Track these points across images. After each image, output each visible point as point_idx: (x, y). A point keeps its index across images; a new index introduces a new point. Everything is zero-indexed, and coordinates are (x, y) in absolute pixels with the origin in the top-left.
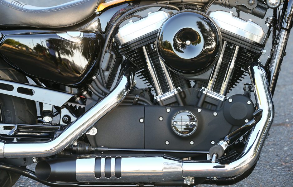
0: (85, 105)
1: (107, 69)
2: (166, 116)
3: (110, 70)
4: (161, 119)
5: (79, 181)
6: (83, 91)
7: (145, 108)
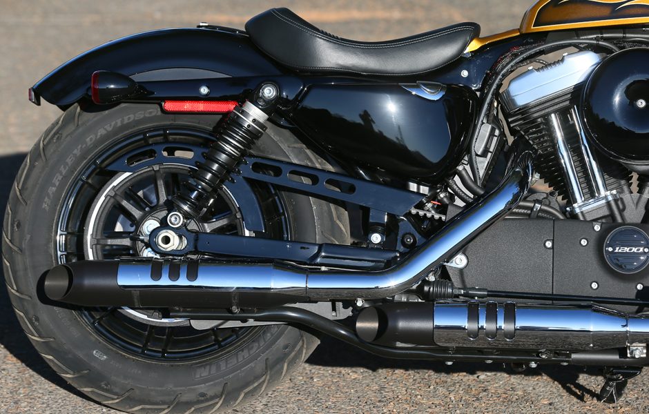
0: (445, 214)
1: (484, 154)
2: (593, 239)
3: (489, 155)
4: (584, 242)
5: (438, 344)
6: (438, 191)
7: (555, 222)
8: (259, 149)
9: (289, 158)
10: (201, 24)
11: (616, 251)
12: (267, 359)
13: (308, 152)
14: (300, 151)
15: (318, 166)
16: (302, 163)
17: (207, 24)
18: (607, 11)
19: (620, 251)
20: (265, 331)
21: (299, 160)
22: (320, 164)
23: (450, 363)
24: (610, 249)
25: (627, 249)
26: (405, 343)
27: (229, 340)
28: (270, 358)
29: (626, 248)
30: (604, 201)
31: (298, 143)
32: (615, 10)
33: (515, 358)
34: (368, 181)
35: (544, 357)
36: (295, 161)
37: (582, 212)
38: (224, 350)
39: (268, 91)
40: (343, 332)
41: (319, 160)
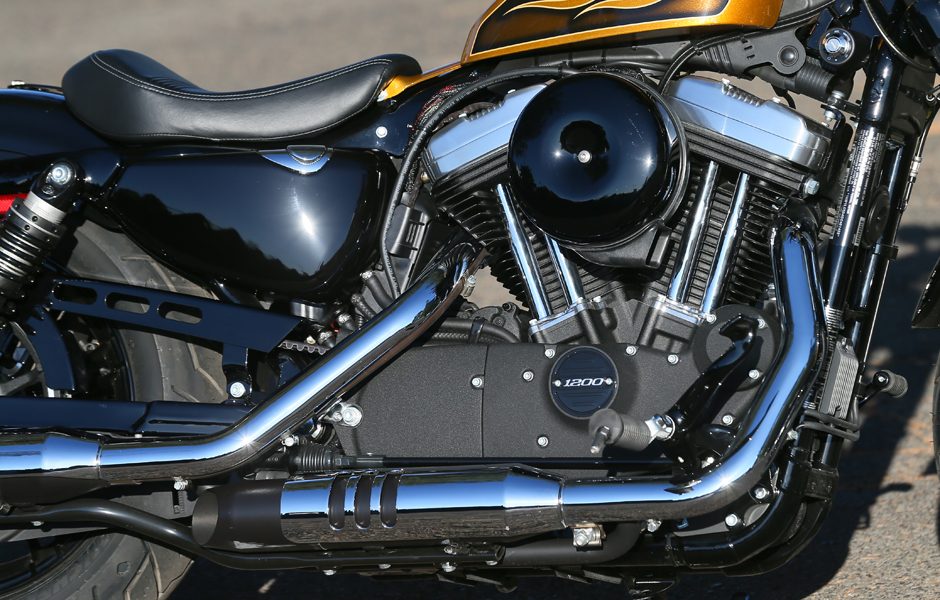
1: (403, 253)
3: (414, 253)
6: (338, 312)
7: (490, 349)
8: (81, 265)
9: (124, 277)
10: (14, 83)
11: (567, 385)
12: (94, 588)
13: (155, 265)
14: (142, 265)
15: (172, 288)
16: (142, 284)
17: (23, 83)
18: (563, 22)
19: (572, 385)
20: (92, 545)
21: (139, 279)
22: (173, 283)
23: (330, 573)
24: (558, 383)
25: (581, 382)
26: (247, 541)
27: (47, 564)
28: (99, 585)
29: (580, 380)
30: (573, 314)
31: (139, 253)
32: (573, 20)
33: (416, 557)
34: (236, 305)
35: (450, 552)
36: (134, 281)
37: (541, 332)
38: (39, 578)
39: (59, 174)
40: (171, 532)
41: (173, 278)
